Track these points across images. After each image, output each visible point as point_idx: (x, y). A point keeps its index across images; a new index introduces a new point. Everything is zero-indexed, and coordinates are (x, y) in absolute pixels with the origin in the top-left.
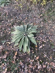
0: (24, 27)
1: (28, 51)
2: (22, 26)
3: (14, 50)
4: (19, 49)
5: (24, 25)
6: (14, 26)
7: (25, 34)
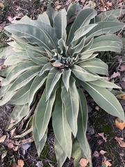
0: (55, 23)
1: (82, 156)
2: (44, 17)
3: (11, 146)
4: (33, 143)
5: (56, 13)
6: (10, 19)
7: (57, 64)
